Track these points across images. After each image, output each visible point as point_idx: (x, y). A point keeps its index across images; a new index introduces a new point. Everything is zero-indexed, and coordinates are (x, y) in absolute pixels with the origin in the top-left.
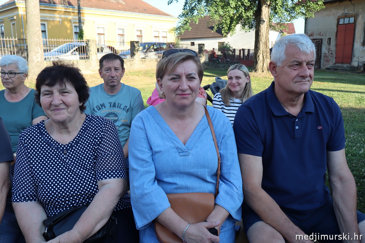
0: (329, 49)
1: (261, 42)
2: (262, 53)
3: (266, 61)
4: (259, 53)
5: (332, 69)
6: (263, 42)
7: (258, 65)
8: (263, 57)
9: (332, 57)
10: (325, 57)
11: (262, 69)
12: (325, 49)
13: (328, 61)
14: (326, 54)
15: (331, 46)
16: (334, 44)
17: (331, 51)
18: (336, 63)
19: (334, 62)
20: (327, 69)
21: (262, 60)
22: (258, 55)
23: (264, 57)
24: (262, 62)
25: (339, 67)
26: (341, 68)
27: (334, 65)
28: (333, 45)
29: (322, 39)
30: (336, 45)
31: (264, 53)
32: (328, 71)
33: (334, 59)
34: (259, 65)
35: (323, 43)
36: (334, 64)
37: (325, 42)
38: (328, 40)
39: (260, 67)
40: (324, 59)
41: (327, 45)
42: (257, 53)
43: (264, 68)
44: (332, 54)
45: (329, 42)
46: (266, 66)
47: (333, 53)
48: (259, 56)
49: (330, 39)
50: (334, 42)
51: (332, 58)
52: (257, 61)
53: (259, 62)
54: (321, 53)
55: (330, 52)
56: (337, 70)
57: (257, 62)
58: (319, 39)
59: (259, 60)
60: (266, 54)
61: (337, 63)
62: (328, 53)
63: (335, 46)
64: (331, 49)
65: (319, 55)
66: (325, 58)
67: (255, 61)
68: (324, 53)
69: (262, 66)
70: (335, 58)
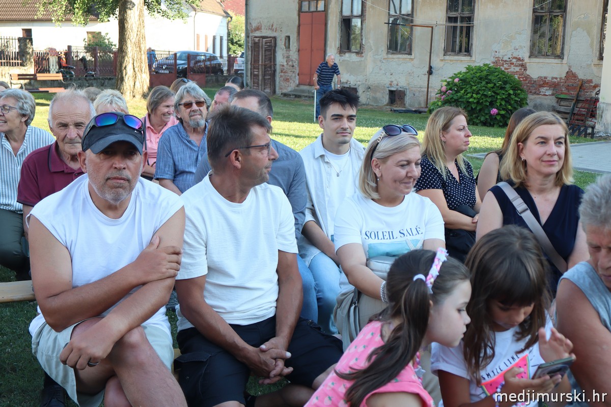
0: (288, 57)
1: (129, 42)
2: (131, 62)
3: (140, 77)
4: (125, 62)
5: (292, 96)
6: (133, 41)
7: (124, 84)
8: (134, 69)
9: (294, 72)
10: (282, 72)
11: (133, 92)
12: (282, 57)
13: (287, 80)
14: (283, 66)
15: (291, 52)
16: (296, 48)
17: (292, 60)
18: (299, 84)
19: (297, 82)
20: (285, 95)
21: (131, 75)
22: (124, 66)
23: (136, 69)
24: (131, 79)
25: (303, 91)
26: (305, 94)
27: (296, 88)
28: (295, 50)
29: (275, 38)
30: (299, 51)
31: (135, 62)
32: (285, 98)
33: (297, 77)
34: (127, 84)
35: (277, 45)
36: (298, 86)
37: (281, 44)
38: (286, 39)
39: (128, 87)
40: (281, 76)
41: (285, 50)
42: (123, 63)
43: (135, 91)
44: (293, 66)
45: (287, 45)
46: (139, 87)
47: (294, 64)
48: (125, 68)
49: (289, 37)
50: (295, 44)
51: (294, 75)
52: (123, 77)
53: (126, 79)
54: (275, 65)
55: (290, 63)
56: (299, 97)
57: (122, 79)
58: (270, 37)
59: (126, 75)
60: (139, 64)
61: (301, 84)
62: (287, 64)
63: (297, 53)
64: (291, 57)
65: (273, 69)
66: (282, 74)
67: (120, 76)
68: (280, 65)
69: (132, 87)
70: (298, 75)
